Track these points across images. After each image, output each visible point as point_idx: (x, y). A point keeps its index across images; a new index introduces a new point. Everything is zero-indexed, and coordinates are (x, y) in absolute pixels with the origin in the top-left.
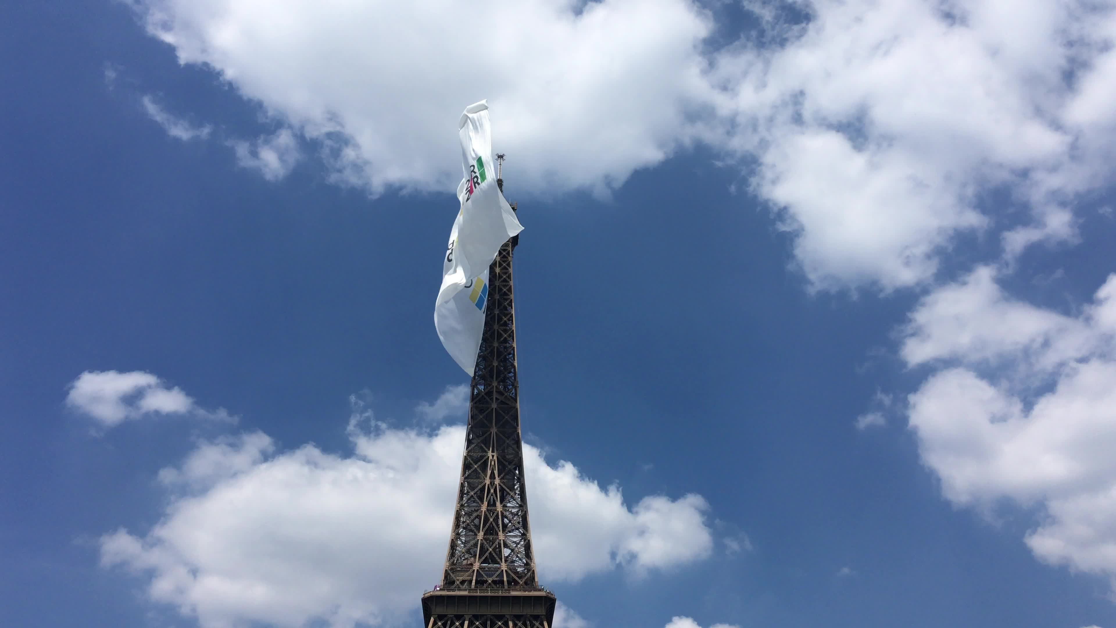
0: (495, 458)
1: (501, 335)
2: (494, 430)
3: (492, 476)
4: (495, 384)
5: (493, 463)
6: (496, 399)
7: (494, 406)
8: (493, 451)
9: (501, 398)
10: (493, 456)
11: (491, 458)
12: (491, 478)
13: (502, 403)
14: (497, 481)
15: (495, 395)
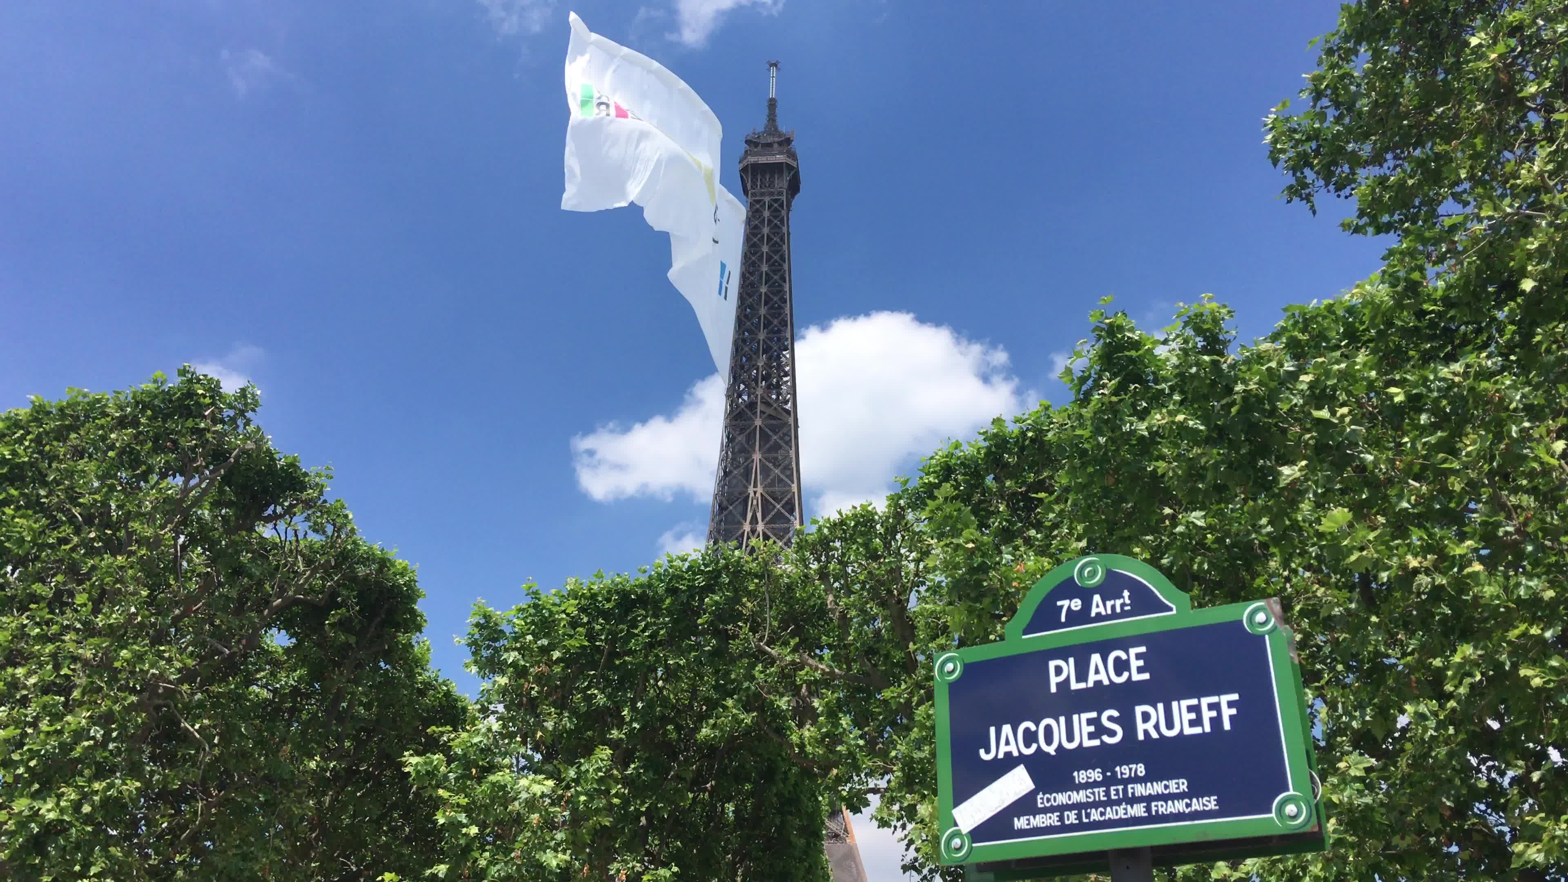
0: (758, 495)
1: (770, 323)
2: (757, 456)
3: (754, 521)
4: (759, 392)
5: (755, 502)
6: (761, 412)
7: (758, 422)
8: (755, 486)
9: (769, 411)
10: (755, 493)
11: (752, 495)
12: (751, 523)
13: (771, 417)
14: (760, 527)
15: (760, 407)
